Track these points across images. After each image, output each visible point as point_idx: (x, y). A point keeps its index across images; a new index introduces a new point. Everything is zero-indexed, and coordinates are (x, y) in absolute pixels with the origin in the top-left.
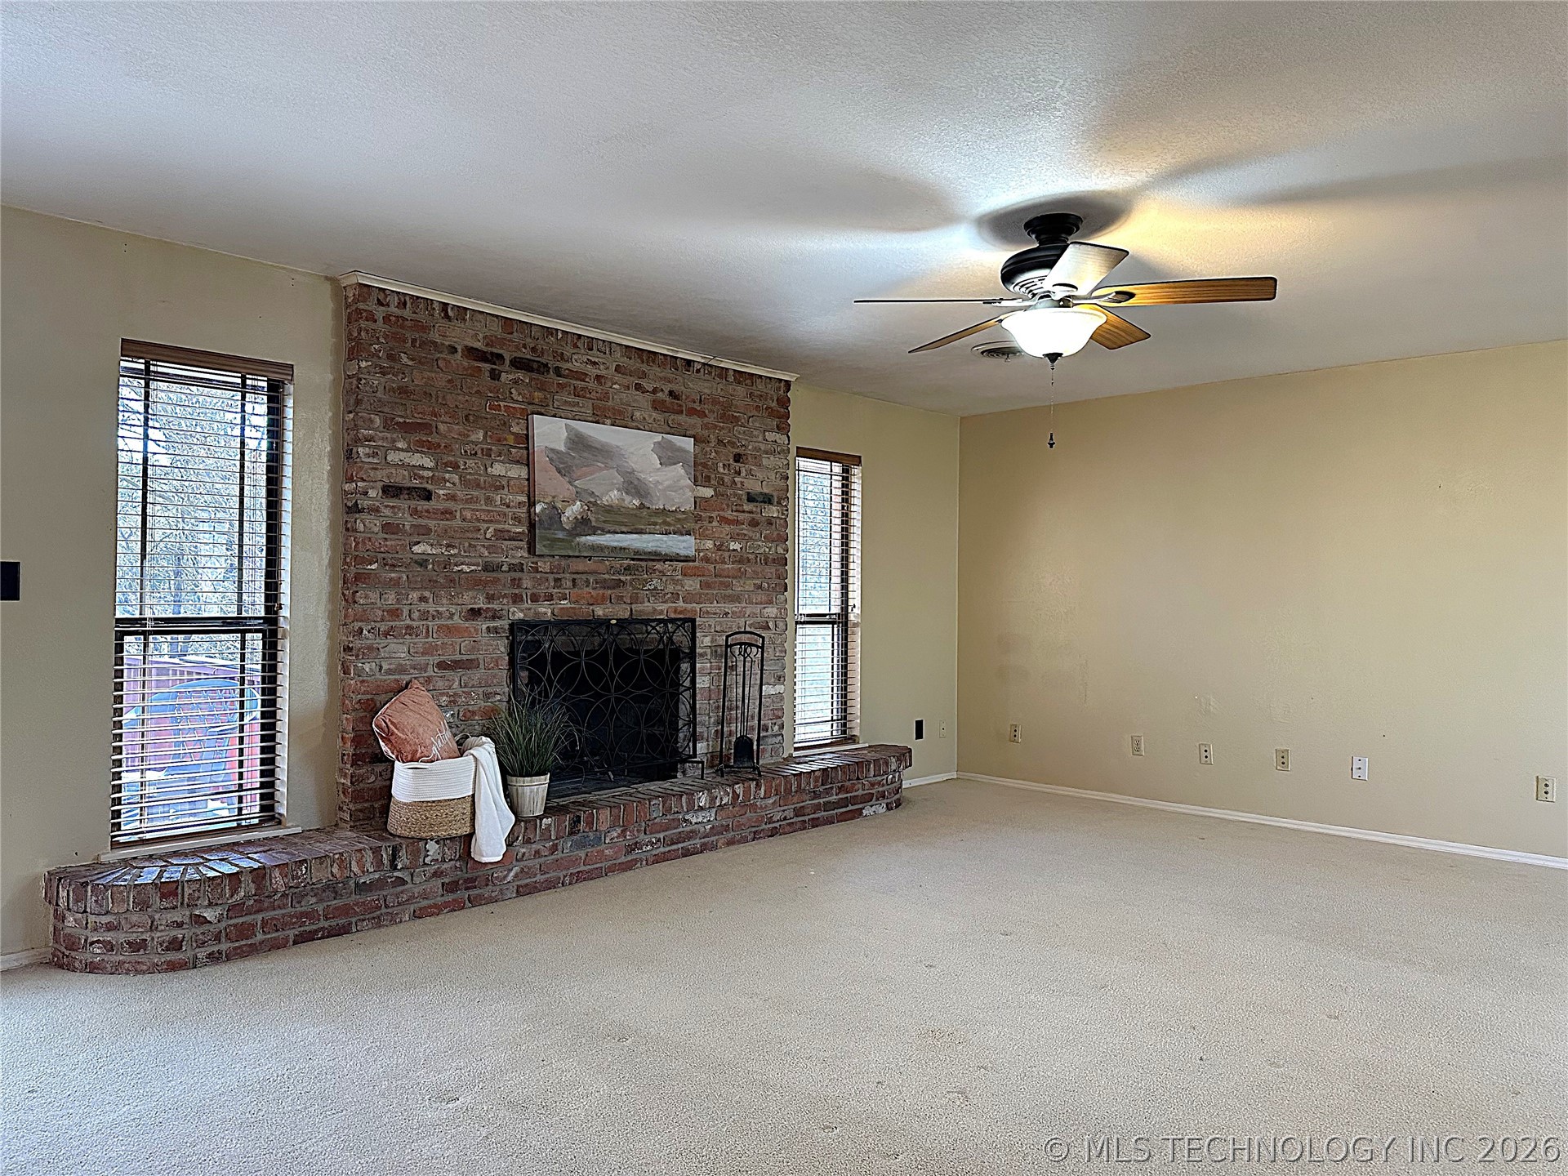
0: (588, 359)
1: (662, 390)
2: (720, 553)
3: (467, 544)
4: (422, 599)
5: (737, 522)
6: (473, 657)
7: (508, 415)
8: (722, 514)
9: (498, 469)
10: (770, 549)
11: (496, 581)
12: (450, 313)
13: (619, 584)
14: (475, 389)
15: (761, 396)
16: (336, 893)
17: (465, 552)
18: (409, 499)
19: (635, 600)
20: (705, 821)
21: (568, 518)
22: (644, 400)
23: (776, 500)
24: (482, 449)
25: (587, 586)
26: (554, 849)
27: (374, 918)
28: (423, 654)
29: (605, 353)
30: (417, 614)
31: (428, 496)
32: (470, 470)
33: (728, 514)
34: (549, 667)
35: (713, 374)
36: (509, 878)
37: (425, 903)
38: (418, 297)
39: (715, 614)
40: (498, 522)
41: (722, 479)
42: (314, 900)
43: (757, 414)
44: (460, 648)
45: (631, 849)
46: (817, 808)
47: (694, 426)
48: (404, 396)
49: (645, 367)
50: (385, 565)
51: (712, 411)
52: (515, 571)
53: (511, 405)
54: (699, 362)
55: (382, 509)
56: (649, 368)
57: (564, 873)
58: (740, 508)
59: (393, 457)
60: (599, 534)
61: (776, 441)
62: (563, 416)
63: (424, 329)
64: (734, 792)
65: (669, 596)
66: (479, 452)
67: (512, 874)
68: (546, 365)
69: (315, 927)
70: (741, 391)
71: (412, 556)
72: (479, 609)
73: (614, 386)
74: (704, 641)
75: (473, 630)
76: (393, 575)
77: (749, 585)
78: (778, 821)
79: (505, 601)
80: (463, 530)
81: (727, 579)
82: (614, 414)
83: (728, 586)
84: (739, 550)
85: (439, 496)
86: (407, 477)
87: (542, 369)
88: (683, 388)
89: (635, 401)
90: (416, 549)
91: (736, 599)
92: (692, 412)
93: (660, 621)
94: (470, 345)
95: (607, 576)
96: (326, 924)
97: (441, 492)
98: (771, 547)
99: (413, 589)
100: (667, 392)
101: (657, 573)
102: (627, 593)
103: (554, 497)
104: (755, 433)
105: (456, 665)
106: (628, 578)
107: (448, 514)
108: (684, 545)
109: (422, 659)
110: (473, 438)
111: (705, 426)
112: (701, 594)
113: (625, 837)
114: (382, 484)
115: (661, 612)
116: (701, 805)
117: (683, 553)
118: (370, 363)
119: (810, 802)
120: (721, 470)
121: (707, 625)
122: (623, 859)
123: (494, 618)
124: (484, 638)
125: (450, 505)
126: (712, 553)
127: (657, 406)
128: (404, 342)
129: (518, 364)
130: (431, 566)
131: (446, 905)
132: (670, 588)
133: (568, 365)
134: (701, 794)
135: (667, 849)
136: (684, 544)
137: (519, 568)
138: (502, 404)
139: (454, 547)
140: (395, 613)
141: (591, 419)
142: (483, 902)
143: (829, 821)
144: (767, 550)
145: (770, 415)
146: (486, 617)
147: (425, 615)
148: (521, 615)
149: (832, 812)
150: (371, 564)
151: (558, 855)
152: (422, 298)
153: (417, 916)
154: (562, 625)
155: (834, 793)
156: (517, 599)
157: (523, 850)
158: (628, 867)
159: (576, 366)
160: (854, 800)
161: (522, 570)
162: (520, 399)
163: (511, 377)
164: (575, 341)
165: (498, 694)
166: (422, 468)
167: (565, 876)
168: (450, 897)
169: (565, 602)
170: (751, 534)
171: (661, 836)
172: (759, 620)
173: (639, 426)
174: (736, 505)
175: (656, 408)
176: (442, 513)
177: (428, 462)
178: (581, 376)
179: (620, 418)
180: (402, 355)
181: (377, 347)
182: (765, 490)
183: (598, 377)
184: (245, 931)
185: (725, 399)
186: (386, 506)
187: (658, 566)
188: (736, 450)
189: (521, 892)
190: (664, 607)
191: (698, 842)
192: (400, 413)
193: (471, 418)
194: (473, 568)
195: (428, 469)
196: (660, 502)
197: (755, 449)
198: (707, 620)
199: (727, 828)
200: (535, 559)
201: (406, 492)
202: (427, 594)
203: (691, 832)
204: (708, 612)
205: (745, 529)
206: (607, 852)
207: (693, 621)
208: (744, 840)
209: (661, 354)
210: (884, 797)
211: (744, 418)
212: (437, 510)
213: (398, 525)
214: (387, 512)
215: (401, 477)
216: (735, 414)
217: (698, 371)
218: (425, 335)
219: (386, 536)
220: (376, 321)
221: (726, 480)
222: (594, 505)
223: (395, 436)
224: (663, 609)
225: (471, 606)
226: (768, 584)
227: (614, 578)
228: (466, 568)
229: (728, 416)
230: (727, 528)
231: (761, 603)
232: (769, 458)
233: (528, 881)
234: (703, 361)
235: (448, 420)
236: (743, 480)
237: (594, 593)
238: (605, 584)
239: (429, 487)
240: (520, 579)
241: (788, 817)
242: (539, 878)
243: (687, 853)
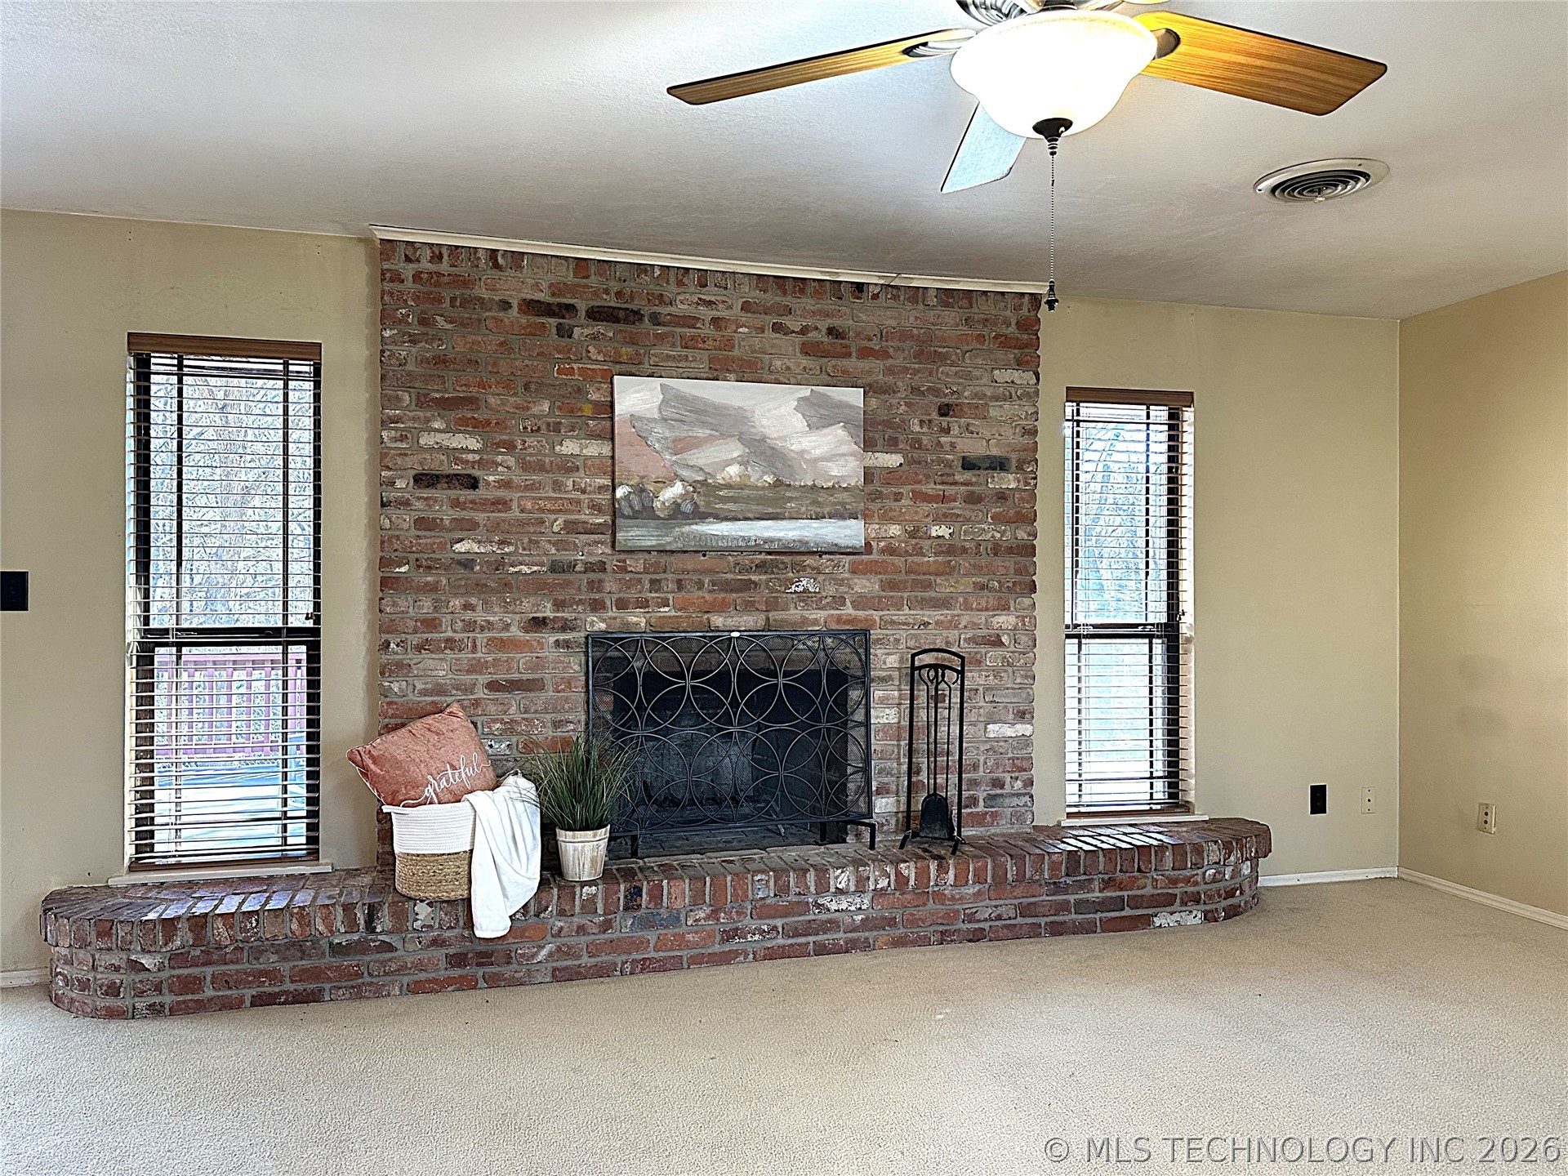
0: (700, 299)
1: (817, 328)
2: (913, 541)
3: (526, 540)
4: (468, 607)
5: (944, 499)
6: (536, 676)
7: (584, 380)
8: (917, 487)
9: (570, 447)
10: (1003, 533)
11: (567, 584)
12: (500, 261)
13: (749, 585)
14: (537, 351)
15: (986, 320)
16: (303, 952)
17: (524, 549)
18: (449, 488)
19: (772, 605)
20: (853, 908)
21: (664, 503)
22: (788, 345)
23: (1014, 464)
24: (548, 424)
25: (699, 589)
26: (606, 926)
27: (353, 987)
28: (469, 672)
29: (726, 288)
30: (460, 624)
31: (473, 483)
32: (531, 450)
33: (929, 488)
34: (640, 689)
35: (902, 298)
36: (540, 958)
37: (423, 976)
38: (457, 247)
39: (904, 624)
40: (566, 512)
41: (919, 441)
42: (274, 958)
43: (978, 346)
44: (520, 665)
45: (729, 935)
46: (1064, 907)
47: (870, 373)
48: (442, 366)
49: (788, 300)
50: (419, 567)
51: (898, 349)
52: (594, 571)
53: (589, 366)
54: (876, 284)
55: (413, 501)
56: (794, 300)
57: (624, 958)
58: (950, 479)
59: (426, 440)
61: (1013, 382)
62: (663, 374)
63: (466, 283)
64: (898, 874)
65: (828, 600)
66: (544, 427)
67: (544, 952)
68: (637, 313)
69: (277, 989)
70: (950, 316)
71: (453, 555)
72: (544, 618)
73: (741, 330)
74: (887, 660)
75: (535, 644)
76: (429, 579)
77: (966, 584)
78: (986, 920)
79: (580, 608)
80: (522, 524)
81: (928, 577)
82: (741, 366)
83: (927, 586)
84: (947, 536)
85: (488, 483)
86: (446, 463)
87: (632, 318)
88: (851, 322)
89: (772, 347)
90: (458, 547)
91: (943, 603)
92: (865, 353)
93: (812, 635)
94: (529, 297)
95: (729, 576)
96: (291, 987)
97: (491, 478)
98: (1005, 531)
99: (455, 595)
100: (824, 331)
101: (809, 570)
102: (760, 596)
103: (643, 478)
104: (977, 373)
105: (513, 686)
106: (763, 577)
107: (502, 504)
108: (849, 532)
109: (467, 678)
110: (535, 410)
111: (890, 371)
112: (880, 598)
113: (718, 920)
114: (413, 472)
115: (815, 622)
116: (840, 886)
118: (396, 331)
119: (1050, 898)
120: (917, 429)
121: (892, 639)
122: (717, 948)
123: (563, 629)
124: (550, 653)
125: (501, 493)
126: (900, 542)
127: (808, 350)
128: (440, 301)
129: (595, 314)
130: (478, 568)
131: (450, 981)
132: (831, 590)
133: (669, 309)
134: (840, 871)
135: (790, 941)
136: (848, 532)
137: (601, 567)
138: (575, 366)
139: (509, 544)
140: (431, 624)
141: (705, 376)
142: (503, 984)
143: (1087, 929)
144: (998, 535)
145: (1002, 345)
146: (553, 628)
147: (470, 626)
148: (603, 626)
149: (1092, 916)
150: (400, 567)
151: (609, 935)
152: (463, 247)
153: (416, 989)
154: (658, 639)
155: (1097, 889)
156: (597, 606)
157: (560, 924)
158: (725, 959)
159: (681, 308)
160: (1135, 902)
161: (604, 570)
162: (600, 358)
163: (586, 331)
164: (680, 277)
165: (571, 722)
166: (467, 450)
167: (624, 963)
168: (456, 972)
169: (666, 609)
170: (968, 514)
171: (779, 923)
172: (984, 632)
173: (781, 379)
174: (941, 475)
175: (807, 353)
176: (493, 504)
177: (473, 443)
178: (690, 321)
179: (750, 371)
180: (438, 318)
181: (404, 311)
182: (995, 452)
183: (715, 321)
184: (191, 985)
185: (922, 331)
186: (419, 498)
187: (810, 561)
188: (943, 400)
189: (564, 976)
190: (821, 615)
191: (841, 937)
192: (436, 387)
193: (533, 387)
194: (535, 568)
195: (474, 451)
196: (808, 476)
197: (975, 395)
198: (895, 632)
199: (892, 923)
200: (622, 557)
201: (445, 480)
202: (473, 600)
203: (830, 921)
204: (893, 622)
205: (958, 507)
206: (690, 937)
207: (865, 633)
208: (924, 942)
209: (814, 280)
210: (1198, 902)
211: (956, 354)
212: (486, 499)
213: (434, 519)
214: (419, 505)
215: (437, 463)
216: (940, 350)
217: (875, 297)
218: (468, 292)
219: (420, 533)
220: (403, 281)
221: (925, 442)
222: (703, 485)
223: (429, 414)
224: (819, 617)
225: (535, 615)
226: (999, 582)
227: (739, 577)
228: (525, 569)
229: (928, 352)
230: (926, 507)
231: (987, 609)
232: (1001, 406)
233: (569, 963)
234: (882, 282)
235: (501, 390)
236: (954, 440)
237: (708, 596)
238: (728, 587)
239: (476, 473)
240: (600, 581)
241: (1005, 916)
242: (586, 960)
243: (821, 950)
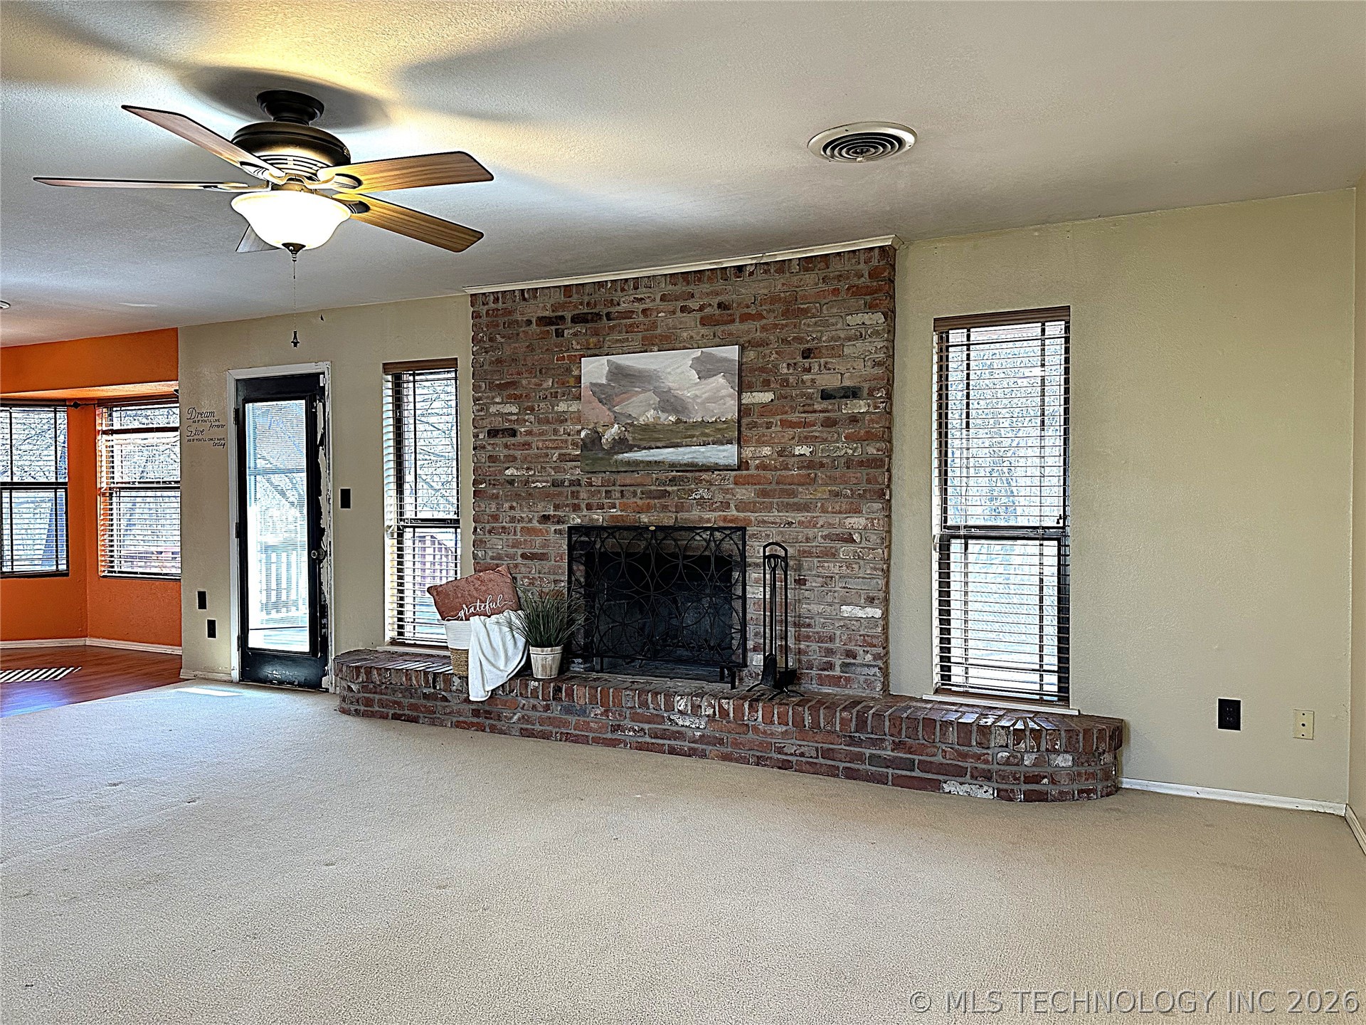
0: (634, 298)
1: (710, 305)
2: (781, 459)
3: (539, 467)
4: (512, 508)
5: (805, 424)
6: (545, 551)
7: (570, 363)
8: (784, 417)
9: (562, 407)
10: (855, 450)
11: (560, 494)
12: (526, 296)
13: (665, 494)
14: (545, 348)
15: (840, 276)
16: (411, 694)
17: (538, 473)
18: (503, 437)
19: (680, 508)
20: (693, 726)
21: (607, 440)
22: (690, 320)
23: (866, 391)
24: (551, 393)
25: (634, 497)
26: (547, 708)
27: (431, 718)
28: (513, 547)
29: (650, 287)
30: (508, 518)
31: (513, 433)
32: (542, 411)
33: (794, 417)
34: (597, 562)
35: (772, 271)
36: (514, 720)
37: (461, 719)
38: (505, 291)
39: (773, 523)
40: (561, 448)
41: (787, 380)
42: (400, 695)
43: (834, 298)
44: (536, 546)
45: (616, 728)
46: (859, 758)
47: (748, 332)
48: (499, 365)
49: (690, 289)
50: (490, 484)
51: (769, 311)
52: (574, 485)
53: (573, 353)
54: (752, 264)
55: (487, 445)
56: (695, 287)
57: (557, 730)
58: (810, 409)
59: (493, 409)
60: (635, 451)
61: (863, 323)
62: (614, 353)
63: (508, 312)
64: (720, 706)
65: (717, 505)
66: (549, 396)
67: (516, 717)
68: (598, 314)
69: (402, 712)
70: (810, 278)
71: (505, 477)
72: (549, 515)
73: (660, 315)
74: (756, 551)
75: (544, 531)
76: (494, 491)
77: (822, 492)
78: (791, 754)
79: (567, 509)
80: (538, 456)
81: (792, 486)
82: (661, 341)
83: (793, 494)
84: (808, 454)
85: (521, 433)
86: (501, 422)
87: (595, 319)
88: (735, 296)
89: (681, 323)
90: (508, 472)
91: (805, 507)
92: (745, 318)
93: (706, 529)
94: (541, 315)
95: (653, 488)
96: (407, 712)
97: (523, 430)
98: (856, 448)
99: (507, 501)
100: (716, 306)
101: (704, 483)
102: (671, 502)
103: (596, 424)
104: (833, 320)
105: (533, 557)
106: (675, 488)
107: (527, 445)
108: (727, 454)
109: (512, 551)
110: (545, 386)
111: (764, 328)
112: (755, 503)
113: (608, 717)
114: (487, 429)
115: (709, 521)
116: (680, 709)
117: (722, 462)
118: (478, 347)
119: (847, 748)
120: (785, 371)
121: (763, 535)
122: (609, 736)
123: (558, 523)
124: (552, 537)
125: (528, 438)
126: (771, 460)
127: (704, 321)
128: (498, 326)
129: (577, 319)
130: (516, 484)
131: (473, 724)
132: (719, 497)
133: (618, 308)
134: (679, 698)
135: (653, 741)
136: (725, 454)
137: (578, 483)
138: (565, 355)
139: (531, 469)
140: (495, 518)
141: (638, 350)
142: (497, 731)
143: (881, 780)
144: (850, 452)
145: (854, 294)
146: (553, 522)
147: (513, 520)
148: (579, 521)
149: (885, 770)
150: (481, 484)
151: (548, 714)
152: (508, 291)
153: (458, 725)
154: (612, 530)
155: (889, 748)
156: (576, 508)
157: (524, 702)
158: (613, 743)
159: (624, 307)
160: (925, 766)
161: (580, 485)
162: (579, 347)
163: (571, 331)
164: (623, 285)
165: (563, 581)
166: (511, 414)
167: (556, 733)
168: (475, 720)
169: (615, 510)
170: (825, 435)
171: (646, 726)
172: (839, 531)
173: (687, 345)
174: (803, 406)
175: (704, 324)
176: (523, 445)
177: (514, 410)
178: (628, 314)
179: (667, 342)
180: (497, 336)
181: (481, 335)
182: (847, 383)
183: (644, 311)
185: (788, 294)
186: (489, 444)
187: (705, 476)
188: (806, 346)
189: (527, 734)
190: (711, 515)
191: (686, 745)
192: (497, 378)
193: (544, 371)
194: (544, 484)
195: (514, 414)
196: (699, 414)
197: (832, 338)
198: (765, 529)
199: (721, 742)
200: (589, 476)
201: (501, 433)
202: (515, 504)
203: (678, 732)
204: (765, 522)
205: (817, 430)
206: (592, 725)
207: (743, 530)
208: (743, 760)
209: (708, 270)
210: (989, 779)
211: (816, 308)
212: (520, 443)
213: (496, 456)
214: (489, 448)
215: (497, 423)
216: (802, 306)
217: (751, 274)
218: (511, 318)
219: (491, 464)
220: (481, 317)
221: (791, 381)
222: (631, 426)
223: (494, 394)
224: (711, 517)
225: (544, 513)
226: (851, 490)
227: (659, 488)
228: (539, 485)
229: (792, 308)
230: (791, 432)
231: (840, 512)
232: (854, 345)
233: (529, 726)
234: (754, 262)
235: (528, 376)
236: (814, 377)
237: (640, 502)
238: (650, 495)
239: (516, 427)
240: (578, 492)
241: (807, 755)
242: (538, 727)
243: (672, 751)
